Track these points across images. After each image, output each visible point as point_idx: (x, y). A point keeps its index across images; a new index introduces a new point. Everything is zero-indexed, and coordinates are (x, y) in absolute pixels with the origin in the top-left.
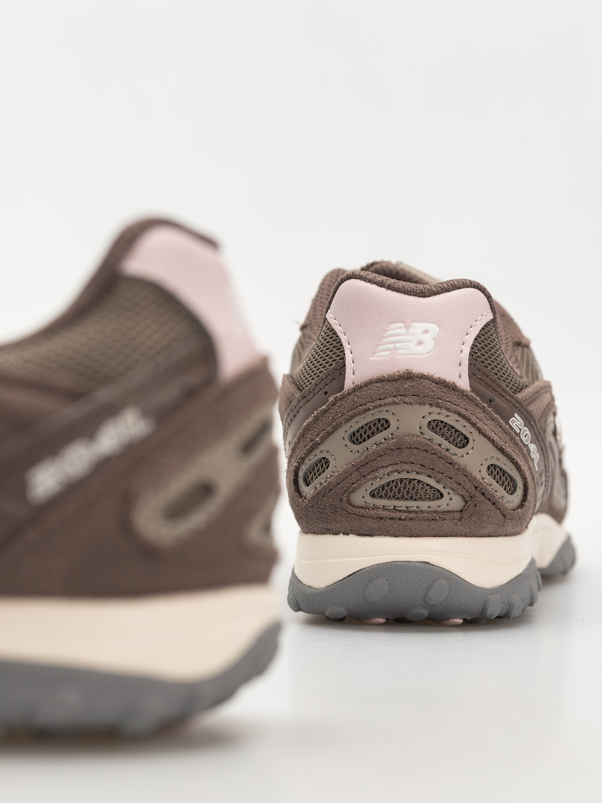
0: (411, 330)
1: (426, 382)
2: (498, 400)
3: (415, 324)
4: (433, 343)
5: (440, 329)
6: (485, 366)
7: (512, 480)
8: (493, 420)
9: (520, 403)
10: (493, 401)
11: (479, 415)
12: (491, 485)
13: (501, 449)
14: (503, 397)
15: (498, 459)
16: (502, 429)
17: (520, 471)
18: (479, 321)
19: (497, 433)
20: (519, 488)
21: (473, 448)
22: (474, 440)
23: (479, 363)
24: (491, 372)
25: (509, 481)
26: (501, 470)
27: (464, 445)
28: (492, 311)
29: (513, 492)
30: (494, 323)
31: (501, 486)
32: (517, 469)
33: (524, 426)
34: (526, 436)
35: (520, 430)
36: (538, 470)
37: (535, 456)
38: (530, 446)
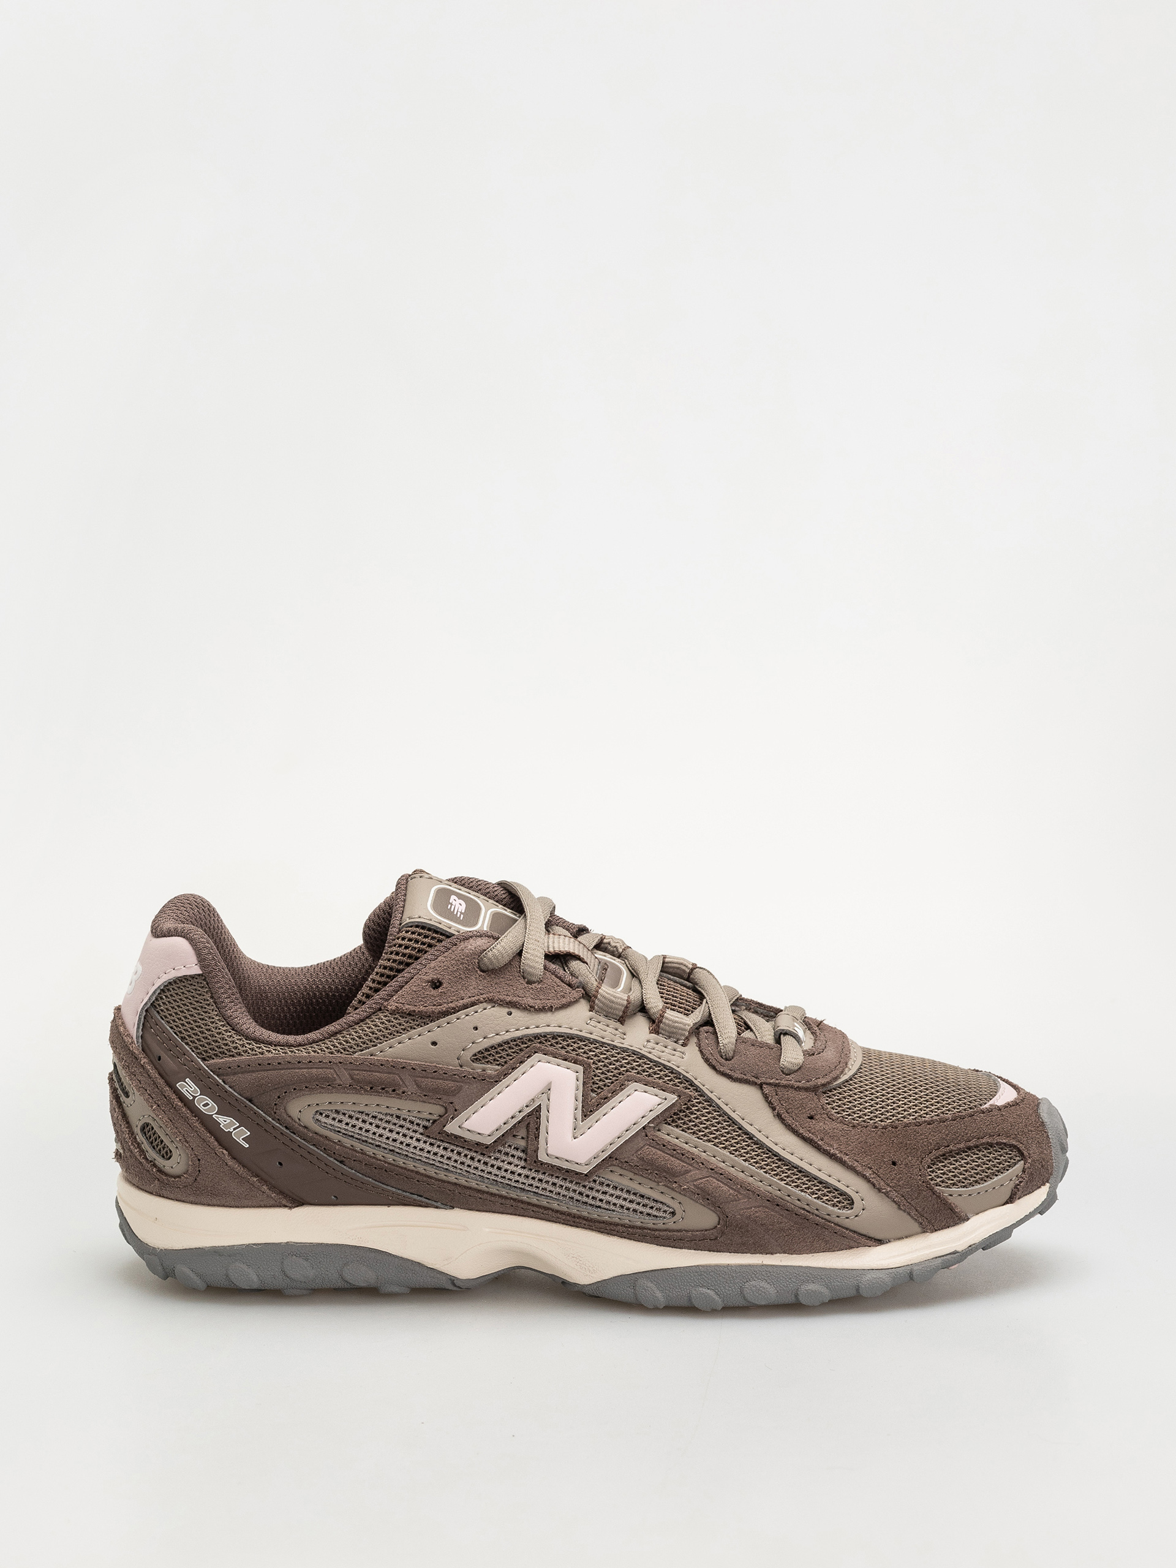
2: (165, 1058)
6: (169, 1022)
7: (167, 1146)
8: (150, 1078)
9: (200, 1069)
10: (160, 1058)
11: (134, 1070)
12: (142, 1143)
13: (151, 1108)
14: (177, 1058)
15: (154, 1120)
16: (158, 1089)
17: (176, 1138)
18: (167, 973)
19: (149, 1092)
20: (180, 1155)
21: (134, 1101)
22: (134, 1093)
23: (161, 1017)
24: (174, 1030)
25: (164, 1145)
26: (156, 1132)
27: (128, 1096)
28: (201, 965)
29: (170, 1158)
30: (205, 978)
31: (154, 1147)
32: (173, 1136)
33: (200, 1095)
34: (207, 1105)
35: (194, 1097)
36: (248, 1146)
37: (234, 1129)
38: (218, 1118)
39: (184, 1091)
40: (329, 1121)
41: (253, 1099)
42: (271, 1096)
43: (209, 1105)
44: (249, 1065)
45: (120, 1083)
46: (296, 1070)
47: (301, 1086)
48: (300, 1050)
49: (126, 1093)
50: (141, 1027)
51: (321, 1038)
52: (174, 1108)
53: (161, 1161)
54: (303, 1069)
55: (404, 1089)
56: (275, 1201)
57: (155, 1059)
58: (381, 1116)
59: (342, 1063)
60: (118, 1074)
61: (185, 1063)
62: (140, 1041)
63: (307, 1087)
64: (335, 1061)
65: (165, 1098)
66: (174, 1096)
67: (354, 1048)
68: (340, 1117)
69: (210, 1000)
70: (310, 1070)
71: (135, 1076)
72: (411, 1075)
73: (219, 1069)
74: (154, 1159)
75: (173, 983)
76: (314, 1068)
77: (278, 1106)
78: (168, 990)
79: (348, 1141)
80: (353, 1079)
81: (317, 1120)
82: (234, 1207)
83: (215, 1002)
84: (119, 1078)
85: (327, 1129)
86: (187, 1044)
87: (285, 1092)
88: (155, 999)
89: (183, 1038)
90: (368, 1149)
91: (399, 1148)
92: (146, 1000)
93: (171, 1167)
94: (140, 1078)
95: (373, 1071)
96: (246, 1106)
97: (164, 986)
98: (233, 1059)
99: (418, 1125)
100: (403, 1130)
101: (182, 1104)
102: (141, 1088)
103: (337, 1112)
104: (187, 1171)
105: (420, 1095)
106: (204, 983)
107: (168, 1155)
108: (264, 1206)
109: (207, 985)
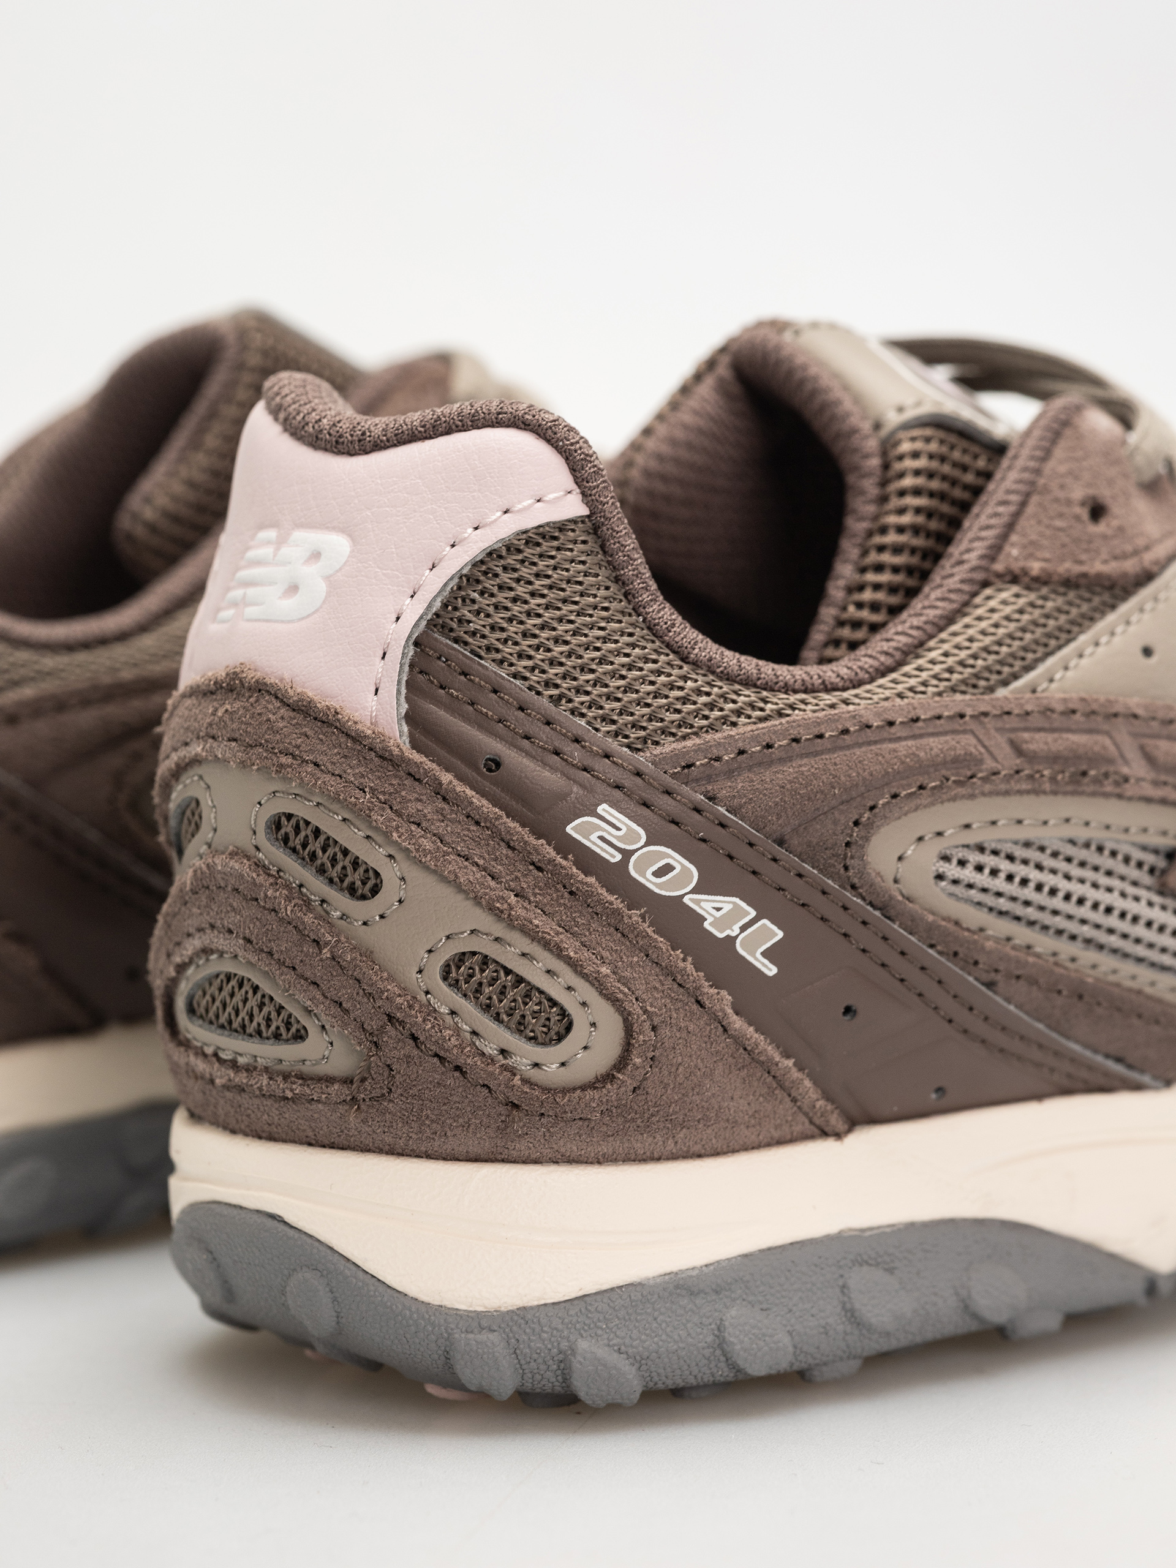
0: (285, 551)
1: (265, 705)
2: (516, 760)
3: (298, 534)
4: (322, 587)
5: (352, 551)
6: (501, 662)
7: (553, 1003)
8: (477, 823)
9: (638, 774)
10: (498, 764)
11: (412, 808)
12: (453, 1013)
13: (491, 909)
14: (557, 753)
15: (497, 939)
16: (513, 849)
17: (585, 977)
18: (485, 526)
19: (481, 862)
20: (593, 1025)
21: (400, 901)
22: (403, 879)
23: (472, 652)
24: (525, 679)
25: (539, 1003)
26: (508, 972)
27: (375, 891)
28: (583, 494)
29: (560, 1038)
30: (595, 530)
31: (497, 1018)
32: (576, 971)
33: (647, 844)
34: (665, 870)
35: (627, 854)
36: (774, 970)
37: (743, 929)
38: (698, 902)
39: (592, 842)
40: (968, 874)
41: (786, 837)
42: (835, 822)
43: (673, 868)
44: (769, 746)
45: (334, 861)
46: (892, 746)
47: (910, 786)
48: (856, 696)
49: (370, 884)
50: (404, 691)
51: (889, 661)
52: (571, 893)
53: (524, 1053)
54: (906, 738)
55: (1125, 770)
56: (811, 1122)
57: (476, 769)
58: (1070, 850)
59: (985, 714)
60: (322, 838)
61: (589, 762)
62: (406, 729)
63: (921, 787)
64: (969, 712)
65: (539, 869)
66: (564, 863)
67: (987, 680)
68: (990, 861)
69: (607, 588)
70: (924, 741)
71: (419, 825)
72: (1135, 735)
73: (689, 766)
74: (503, 1052)
75: (504, 553)
76: (933, 734)
77: (854, 847)
78: (485, 573)
79: (1004, 927)
80: (1018, 749)
81: (940, 877)
82: (716, 1153)
83: (626, 595)
84: (324, 850)
85: (958, 898)
86: (572, 712)
87: (872, 808)
88: (445, 605)
89: (556, 700)
90: (1044, 943)
91: (1111, 931)
92: (414, 612)
93: (563, 1064)
94: (440, 828)
95: (1053, 730)
96: (775, 860)
97: (475, 565)
98: (718, 735)
99: (1140, 865)
100: (1115, 883)
101: (592, 880)
102: (448, 854)
103: (981, 849)
104: (622, 1062)
105: (1156, 783)
106: (584, 542)
107: (553, 1033)
108: (780, 1142)
109: (602, 547)
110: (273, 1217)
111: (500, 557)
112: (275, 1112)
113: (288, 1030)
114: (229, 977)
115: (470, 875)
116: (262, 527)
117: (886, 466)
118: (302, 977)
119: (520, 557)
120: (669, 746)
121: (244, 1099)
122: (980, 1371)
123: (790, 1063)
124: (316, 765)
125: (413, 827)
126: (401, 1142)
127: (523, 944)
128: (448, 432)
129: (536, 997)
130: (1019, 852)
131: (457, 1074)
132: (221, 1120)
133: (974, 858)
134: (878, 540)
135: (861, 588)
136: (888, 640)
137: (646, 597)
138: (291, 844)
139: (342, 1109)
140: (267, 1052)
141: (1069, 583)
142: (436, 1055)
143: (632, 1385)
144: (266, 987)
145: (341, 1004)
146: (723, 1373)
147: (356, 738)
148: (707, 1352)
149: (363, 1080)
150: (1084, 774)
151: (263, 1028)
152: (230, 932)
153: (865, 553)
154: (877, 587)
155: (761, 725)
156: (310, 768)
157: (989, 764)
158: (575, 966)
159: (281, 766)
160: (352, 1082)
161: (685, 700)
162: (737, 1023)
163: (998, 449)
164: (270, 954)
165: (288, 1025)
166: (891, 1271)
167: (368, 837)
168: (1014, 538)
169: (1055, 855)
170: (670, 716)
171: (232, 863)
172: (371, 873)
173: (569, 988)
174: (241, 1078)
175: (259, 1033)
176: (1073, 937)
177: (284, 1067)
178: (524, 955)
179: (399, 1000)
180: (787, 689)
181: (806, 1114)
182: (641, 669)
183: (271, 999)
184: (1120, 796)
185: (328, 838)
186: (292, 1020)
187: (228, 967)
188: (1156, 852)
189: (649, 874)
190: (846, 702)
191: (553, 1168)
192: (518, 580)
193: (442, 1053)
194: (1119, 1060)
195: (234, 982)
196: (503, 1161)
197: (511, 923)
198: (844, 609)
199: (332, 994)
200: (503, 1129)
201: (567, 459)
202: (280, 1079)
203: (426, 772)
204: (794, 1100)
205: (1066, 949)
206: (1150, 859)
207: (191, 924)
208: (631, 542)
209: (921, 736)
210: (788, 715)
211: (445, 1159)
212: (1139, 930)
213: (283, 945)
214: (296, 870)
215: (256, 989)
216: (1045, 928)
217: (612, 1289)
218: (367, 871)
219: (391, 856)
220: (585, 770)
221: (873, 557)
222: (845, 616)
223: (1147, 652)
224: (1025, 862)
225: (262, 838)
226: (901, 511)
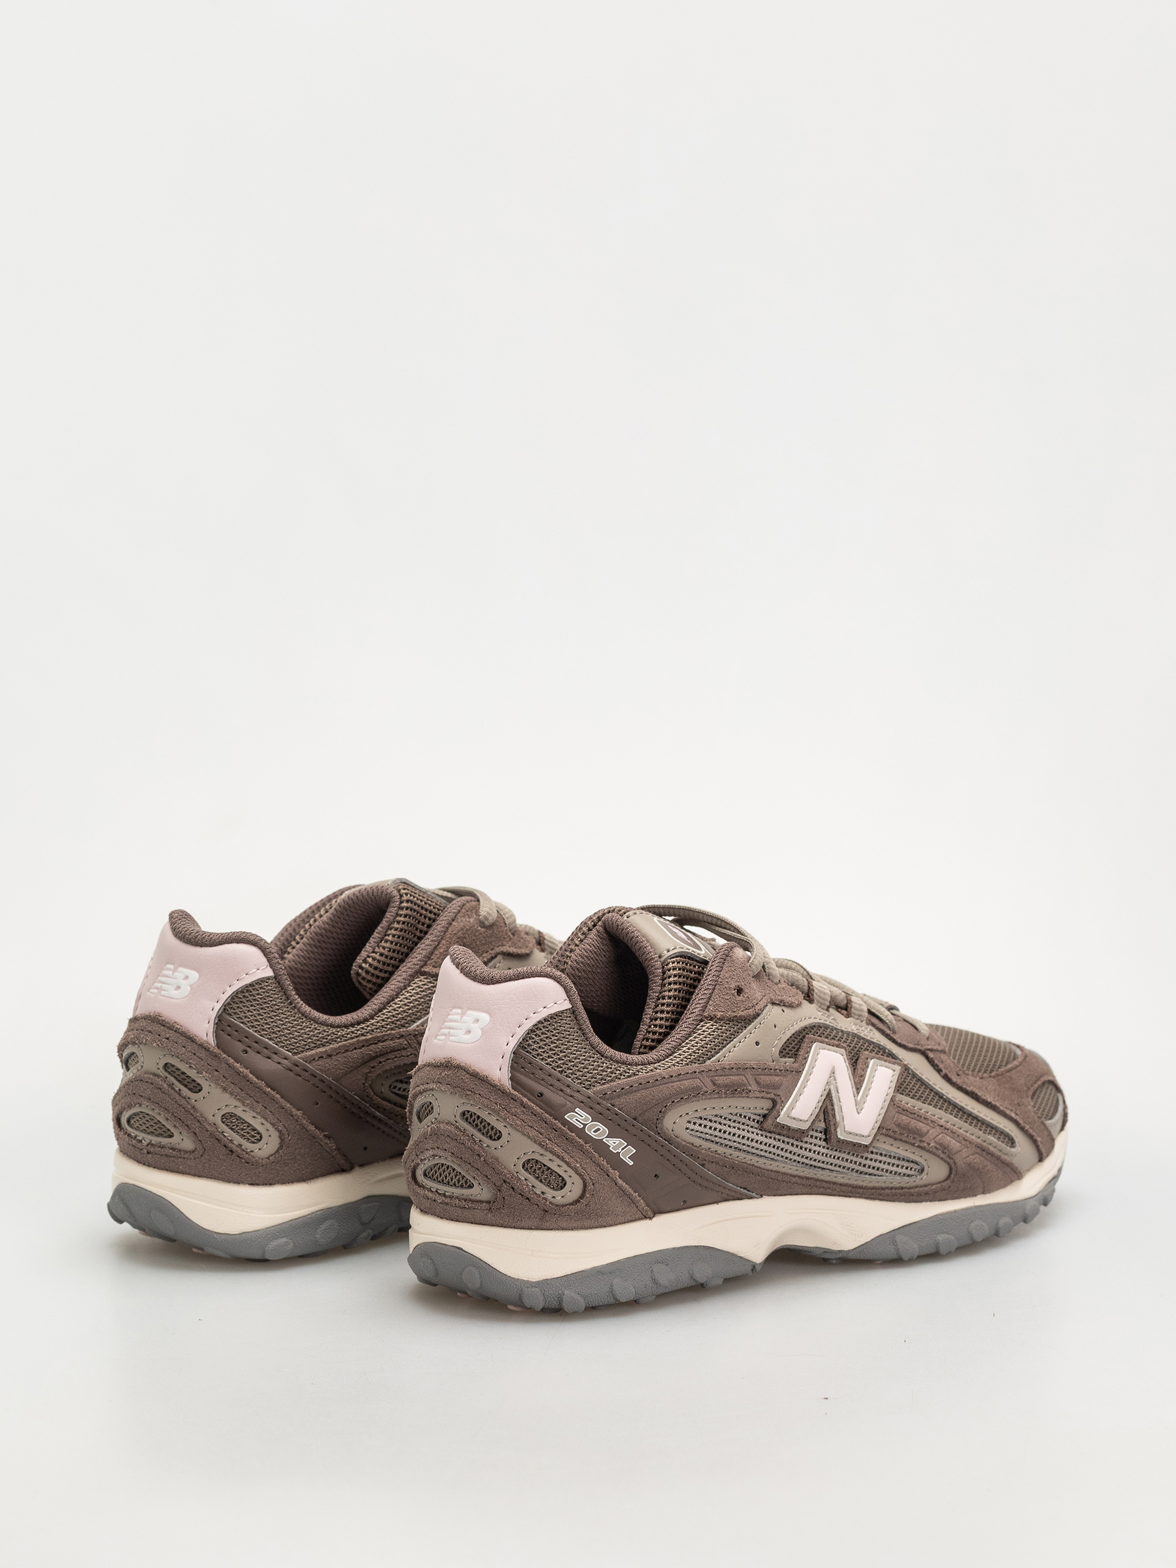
0: (465, 1018)
1: (461, 1073)
2: (548, 1093)
3: (469, 1012)
4: (480, 1032)
6: (542, 1059)
7: (560, 1176)
8: (535, 1115)
9: (589, 1098)
10: (542, 1095)
11: (513, 1110)
12: (526, 1179)
13: (540, 1144)
14: (562, 1091)
15: (541, 1154)
16: (547, 1124)
17: (571, 1168)
18: (538, 1012)
19: (537, 1129)
20: (573, 1183)
21: (508, 1141)
22: (509, 1134)
23: (533, 1056)
24: (551, 1065)
25: (555, 1176)
26: (545, 1166)
27: (499, 1138)
28: (570, 1000)
29: (562, 1188)
30: (574, 1012)
31: (541, 1181)
32: (568, 1165)
33: (591, 1122)
34: (597, 1130)
35: (585, 1125)
36: (632, 1163)
37: (622, 1149)
38: (608, 1141)
39: (574, 1121)
40: (697, 1127)
41: (637, 1117)
42: (653, 1112)
43: (600, 1130)
44: (632, 1086)
45: (484, 1127)
46: (672, 1084)
47: (678, 1098)
48: (659, 1066)
49: (497, 1135)
50: (510, 1069)
51: (670, 1052)
52: (567, 1139)
53: (550, 1193)
54: (676, 1081)
55: (750, 1088)
56: (642, 1214)
57: (535, 1097)
58: (730, 1117)
59: (703, 1071)
60: (480, 1119)
61: (572, 1094)
62: (510, 1082)
63: (682, 1098)
64: (698, 1071)
65: (556, 1131)
66: (564, 1129)
67: (703, 1058)
68: (704, 1122)
69: (577, 1032)
70: (682, 1082)
71: (515, 1116)
72: (753, 1075)
73: (605, 1094)
74: (543, 1193)
75: (543, 1022)
76: (685, 1080)
77: (659, 1120)
78: (537, 1029)
79: (708, 1145)
80: (715, 1084)
81: (687, 1129)
82: (611, 1226)
83: (583, 1034)
84: (481, 1124)
85: (693, 1136)
86: (566, 1076)
87: (665, 1107)
88: (523, 1040)
89: (561, 1072)
90: (721, 1150)
91: (744, 1144)
92: (513, 1043)
93: (563, 1197)
94: (523, 1117)
95: (725, 1075)
96: (633, 1125)
97: (534, 1026)
98: (615, 1083)
99: (754, 1120)
100: (746, 1127)
101: (574, 1134)
102: (525, 1126)
103: (701, 1118)
104: (582, 1196)
105: (760, 1092)
106: (570, 1017)
107: (559, 1186)
108: (631, 1221)
109: (576, 1018)
110: (458, 1248)
111: (542, 1023)
112: (460, 1212)
113: (466, 1184)
114: (443, 1165)
115: (533, 1133)
116: (455, 1007)
117: (664, 973)
118: (473, 1167)
119: (549, 1023)
120: (599, 1088)
121: (448, 1207)
122: (695, 1299)
123: (637, 1194)
124: (479, 1094)
125: (514, 1117)
126: (506, 1223)
127: (551, 1156)
128: (523, 978)
129: (554, 1174)
130: (714, 1119)
131: (527, 1200)
132: (437, 1214)
133: (699, 1121)
134: (661, 1001)
135: (656, 1019)
136: (669, 1044)
137: (590, 1035)
138: (469, 1121)
139: (486, 1212)
140: (457, 1191)
141: (730, 1020)
142: (520, 1194)
143: (582, 1305)
144: (458, 1169)
145: (487, 1177)
146: (612, 1301)
147: (494, 1086)
148: (607, 1294)
149: (494, 1202)
150: (736, 1090)
151: (456, 1183)
152: (446, 1150)
153: (657, 1006)
154: (661, 1019)
155: (629, 1079)
156: (478, 1096)
157: (705, 1089)
158: (568, 1164)
159: (467, 1095)
160: (490, 1203)
161: (603, 1071)
162: (620, 1182)
163: (706, 963)
164: (461, 1158)
165: (466, 1183)
166: (667, 1265)
167: (497, 1120)
168: (711, 1002)
169: (725, 1119)
170: (598, 1077)
171: (447, 1127)
172: (498, 1132)
173: (566, 1171)
174: (448, 1200)
175: (455, 1185)
176: (731, 1147)
177: (464, 1197)
178: (550, 1160)
179: (508, 1175)
180: (637, 1064)
181: (640, 1211)
182: (589, 1061)
183: (460, 1173)
184: (748, 1097)
185: (482, 1119)
186: (468, 1181)
187: (443, 1161)
188: (759, 1115)
189: (592, 1132)
190: (656, 1068)
191: (557, 1231)
192: (548, 1031)
193: (522, 1194)
194: (745, 1189)
195: (445, 1167)
196: (540, 1229)
197: (546, 1149)
198: (650, 1027)
199: (484, 1173)
200: (542, 1219)
201: (564, 989)
202: (463, 1201)
203: (518, 1098)
204: (637, 1207)
205: (729, 1151)
206: (757, 1118)
207: (428, 1146)
208: (585, 1016)
209: (682, 1080)
210: (637, 1075)
211: (521, 1229)
212: (754, 1144)
213: (467, 1156)
214: (471, 1130)
215: (454, 1170)
216: (722, 1144)
217: (576, 1273)
218: (496, 1131)
219: (505, 1126)
220: (571, 1096)
221: (660, 1008)
222: (650, 1029)
223: (757, 1043)
224: (715, 1122)
225: (458, 1118)
226: (670, 991)
